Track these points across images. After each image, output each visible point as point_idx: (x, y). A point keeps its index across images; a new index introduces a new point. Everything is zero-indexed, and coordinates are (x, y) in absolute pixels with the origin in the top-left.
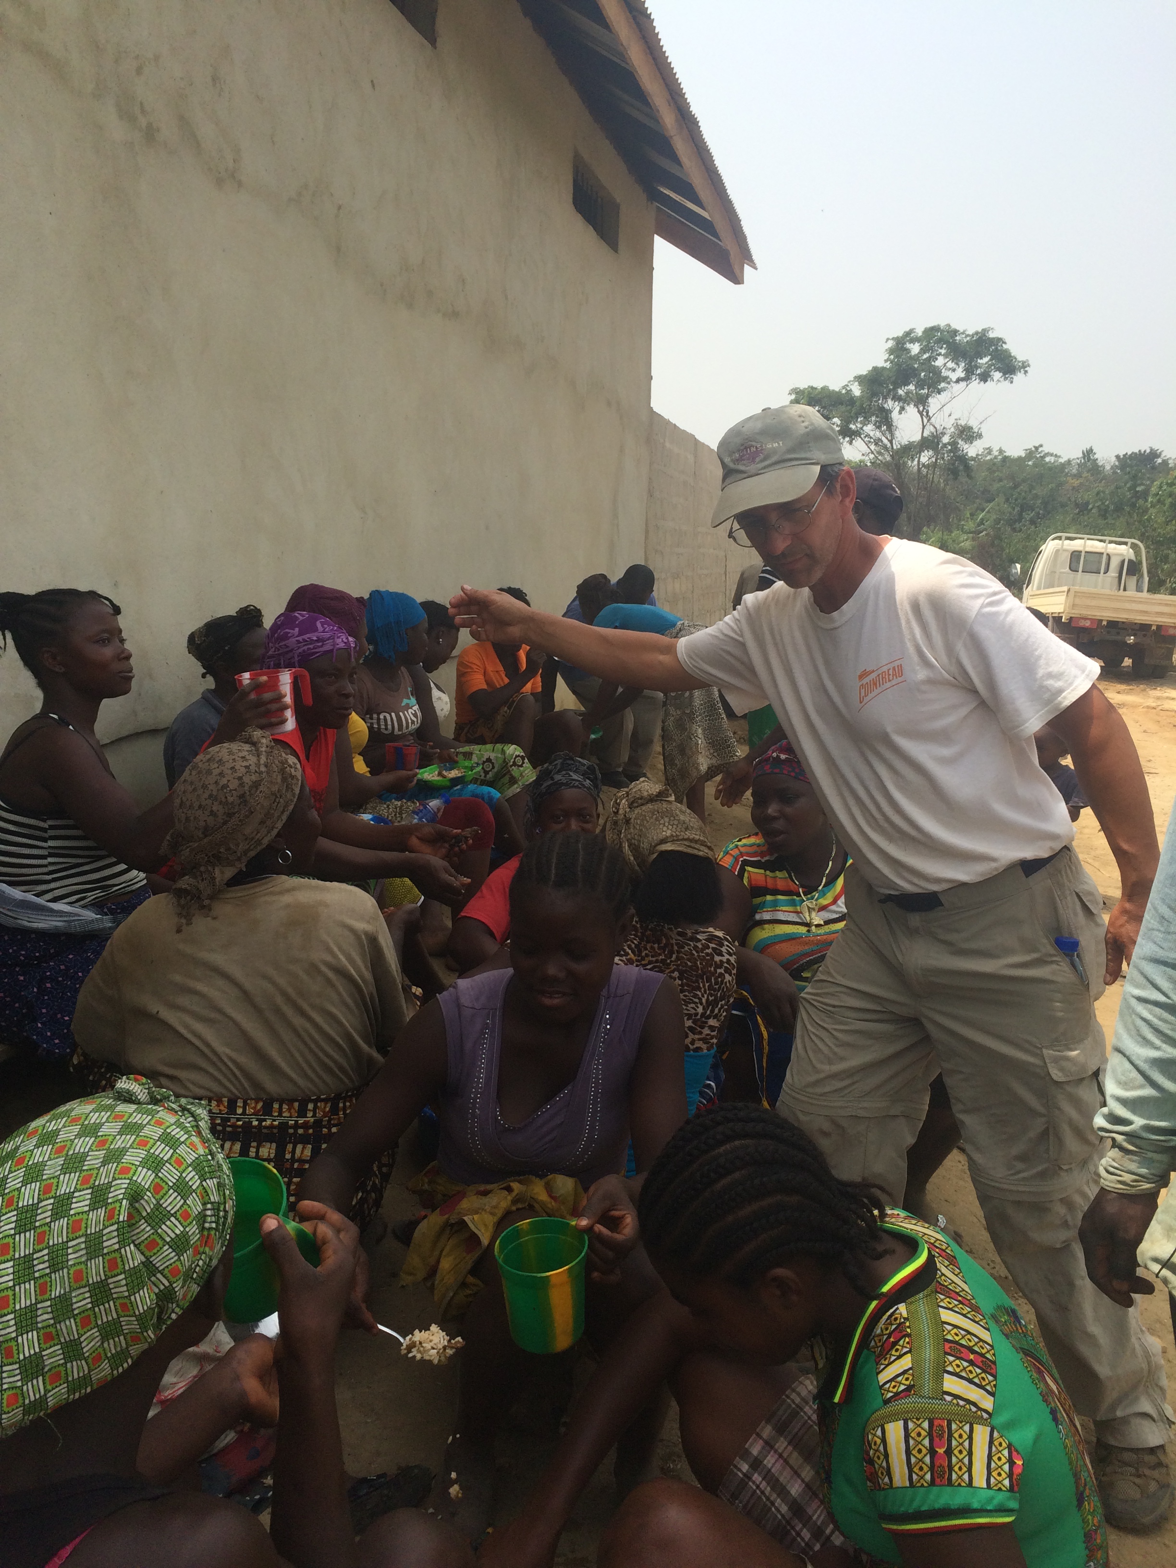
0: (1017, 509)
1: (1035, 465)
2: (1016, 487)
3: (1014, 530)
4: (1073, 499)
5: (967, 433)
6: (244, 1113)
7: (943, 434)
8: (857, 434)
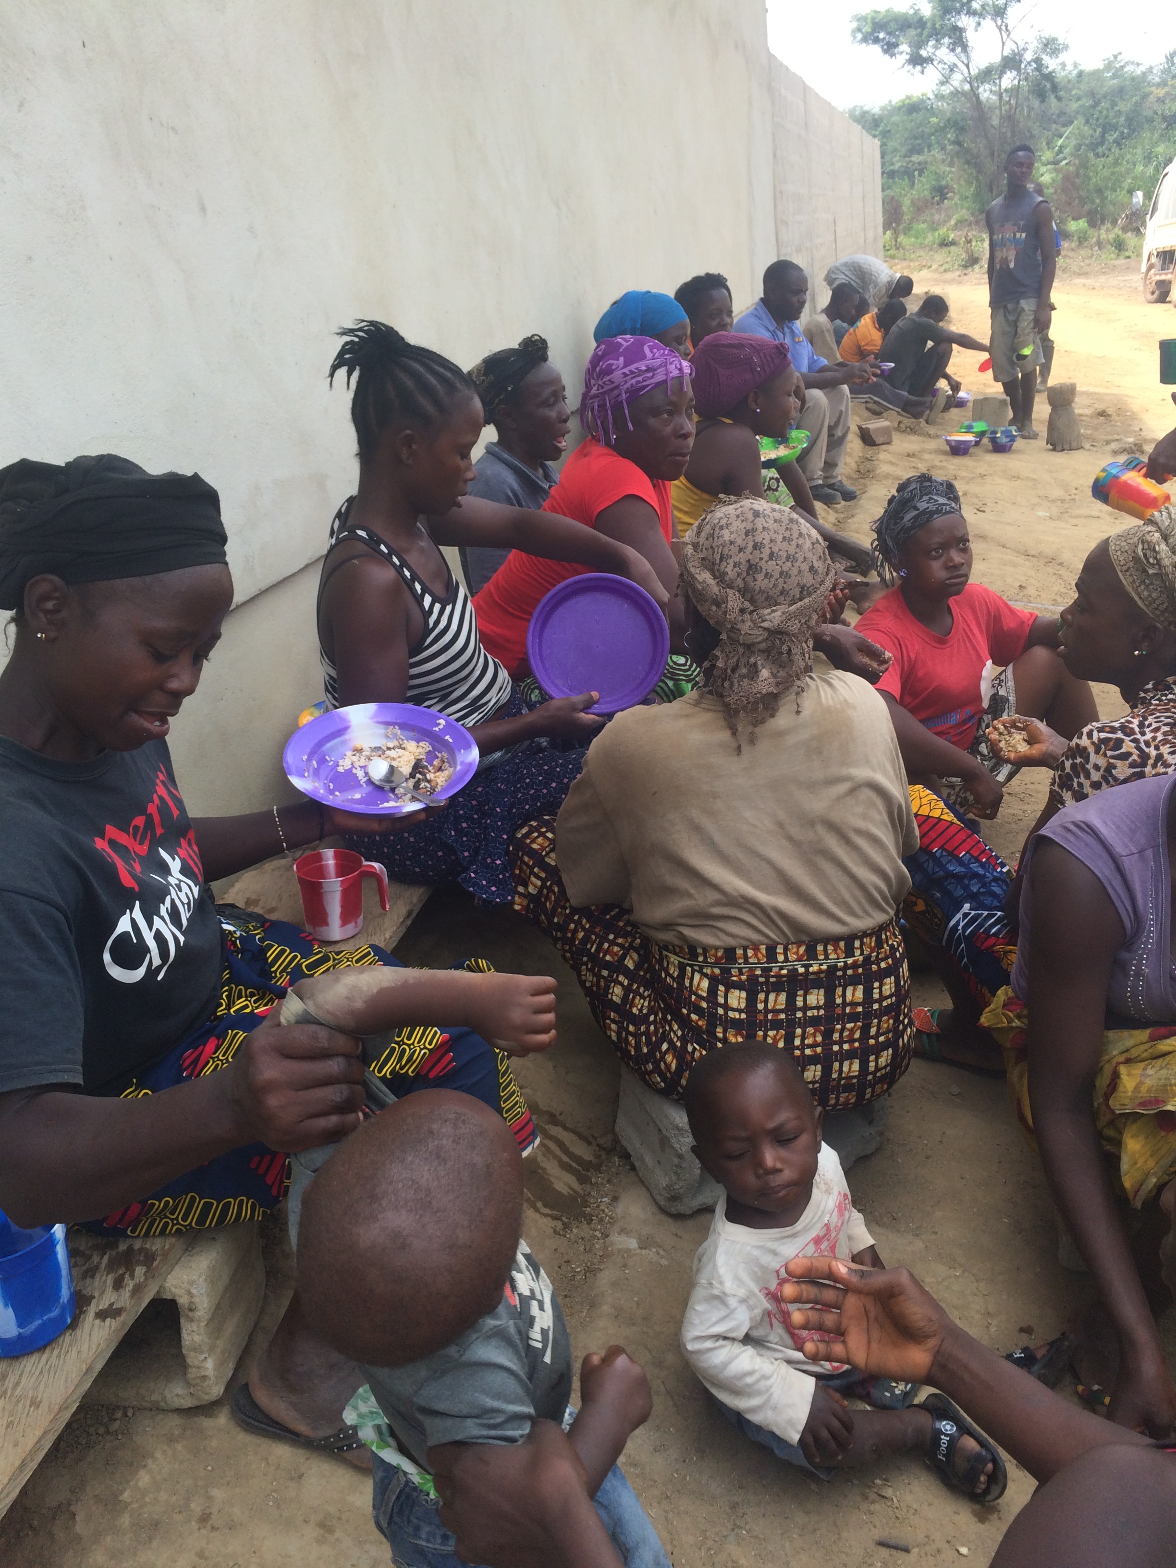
0: (1099, 130)
1: (1114, 76)
2: (1097, 104)
3: (1097, 155)
4: (1160, 113)
5: (1051, 46)
6: (786, 960)
7: (1025, 50)
8: (929, 60)
